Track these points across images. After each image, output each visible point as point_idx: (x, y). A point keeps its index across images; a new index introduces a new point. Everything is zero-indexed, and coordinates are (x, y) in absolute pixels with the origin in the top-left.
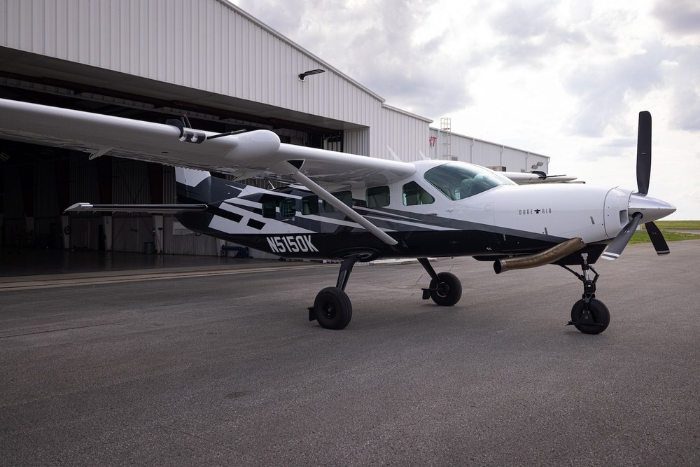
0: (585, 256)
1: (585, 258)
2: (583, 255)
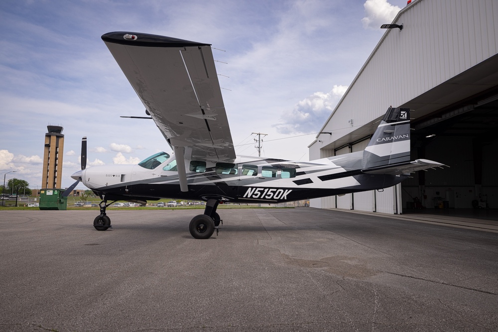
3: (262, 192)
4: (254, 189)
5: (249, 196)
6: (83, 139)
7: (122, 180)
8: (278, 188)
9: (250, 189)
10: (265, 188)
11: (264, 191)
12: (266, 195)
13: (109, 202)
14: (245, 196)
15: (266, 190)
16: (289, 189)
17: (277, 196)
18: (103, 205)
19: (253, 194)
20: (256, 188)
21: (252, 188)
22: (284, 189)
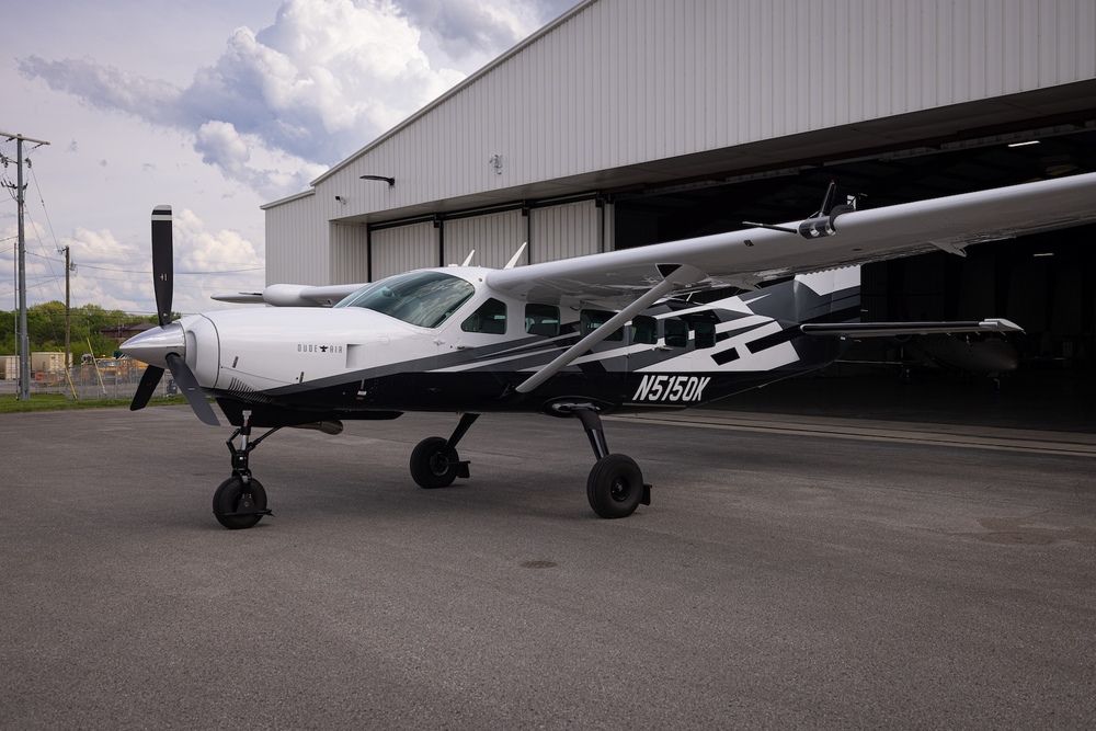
0: (247, 414)
1: (246, 418)
2: (244, 412)
3: (664, 384)
4: (653, 377)
5: (642, 398)
6: (155, 212)
7: (349, 361)
8: (689, 375)
9: (646, 377)
10: (670, 375)
11: (667, 383)
12: (671, 392)
13: (257, 432)
14: (635, 398)
15: (672, 380)
16: (706, 374)
17: (688, 395)
18: (241, 442)
19: (650, 392)
20: (657, 374)
21: (650, 374)
22: (699, 375)
